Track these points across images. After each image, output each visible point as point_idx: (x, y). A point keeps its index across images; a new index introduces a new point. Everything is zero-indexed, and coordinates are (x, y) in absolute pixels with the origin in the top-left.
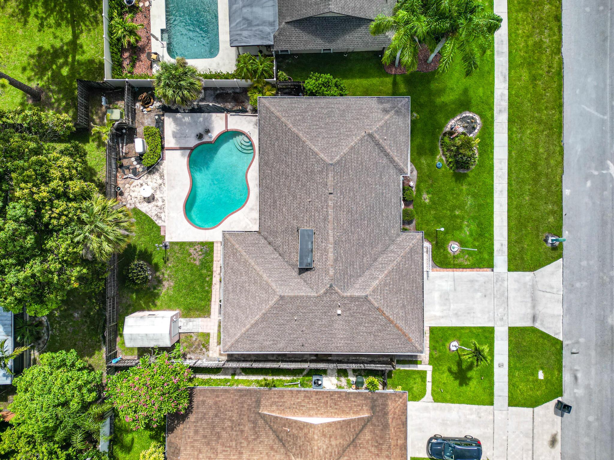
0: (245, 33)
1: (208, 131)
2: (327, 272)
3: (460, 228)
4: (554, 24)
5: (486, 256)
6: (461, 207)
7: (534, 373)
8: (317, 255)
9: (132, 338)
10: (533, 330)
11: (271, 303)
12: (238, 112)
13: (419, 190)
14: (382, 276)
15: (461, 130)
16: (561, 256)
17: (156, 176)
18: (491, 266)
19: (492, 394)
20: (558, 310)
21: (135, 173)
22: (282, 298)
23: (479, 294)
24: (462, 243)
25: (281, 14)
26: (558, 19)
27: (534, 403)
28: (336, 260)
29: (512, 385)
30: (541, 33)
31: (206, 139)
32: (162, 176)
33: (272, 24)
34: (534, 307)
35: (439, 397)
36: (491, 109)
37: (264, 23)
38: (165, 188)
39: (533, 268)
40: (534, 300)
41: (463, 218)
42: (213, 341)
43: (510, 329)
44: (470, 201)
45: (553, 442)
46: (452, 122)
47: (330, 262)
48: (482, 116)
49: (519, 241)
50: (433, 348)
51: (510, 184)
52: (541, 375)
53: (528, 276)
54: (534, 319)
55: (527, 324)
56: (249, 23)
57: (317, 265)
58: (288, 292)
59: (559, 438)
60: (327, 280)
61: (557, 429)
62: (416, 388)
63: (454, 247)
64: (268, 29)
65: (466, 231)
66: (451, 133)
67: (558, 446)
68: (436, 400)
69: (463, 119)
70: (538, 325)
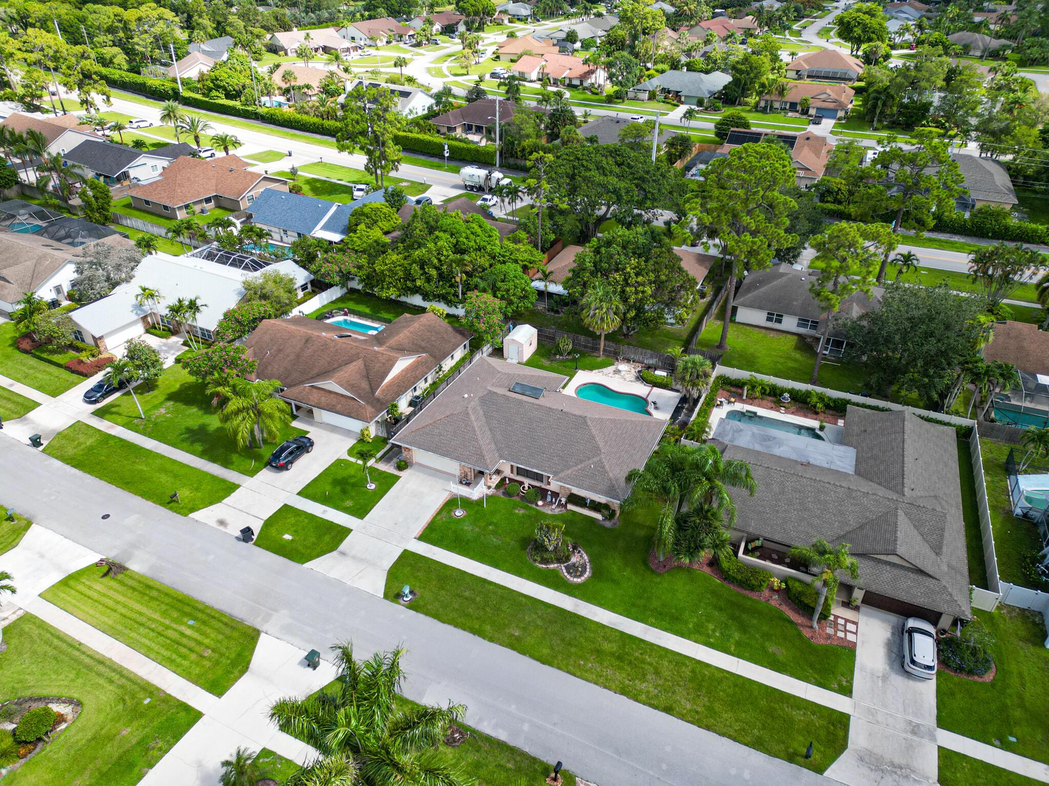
3: (475, 524)
4: (663, 700)
5: (433, 537)
7: (294, 533)
10: (333, 548)
15: (574, 561)
16: (386, 596)
18: (422, 537)
19: (306, 496)
20: (335, 575)
23: (401, 520)
24: (459, 520)
26: (668, 710)
27: (270, 522)
29: (299, 513)
30: (656, 686)
34: (354, 557)
36: (585, 599)
38: (621, 380)
39: (392, 570)
40: (361, 560)
41: (483, 529)
43: (350, 531)
44: (496, 541)
45: (222, 523)
46: (586, 557)
49: (428, 570)
50: (382, 473)
51: (492, 583)
52: (287, 537)
53: (388, 563)
54: (343, 554)
55: (344, 546)
59: (221, 528)
61: (228, 531)
63: (459, 513)
65: (468, 528)
66: (575, 551)
67: (214, 525)
68: (338, 460)
69: (584, 566)
70: (333, 553)
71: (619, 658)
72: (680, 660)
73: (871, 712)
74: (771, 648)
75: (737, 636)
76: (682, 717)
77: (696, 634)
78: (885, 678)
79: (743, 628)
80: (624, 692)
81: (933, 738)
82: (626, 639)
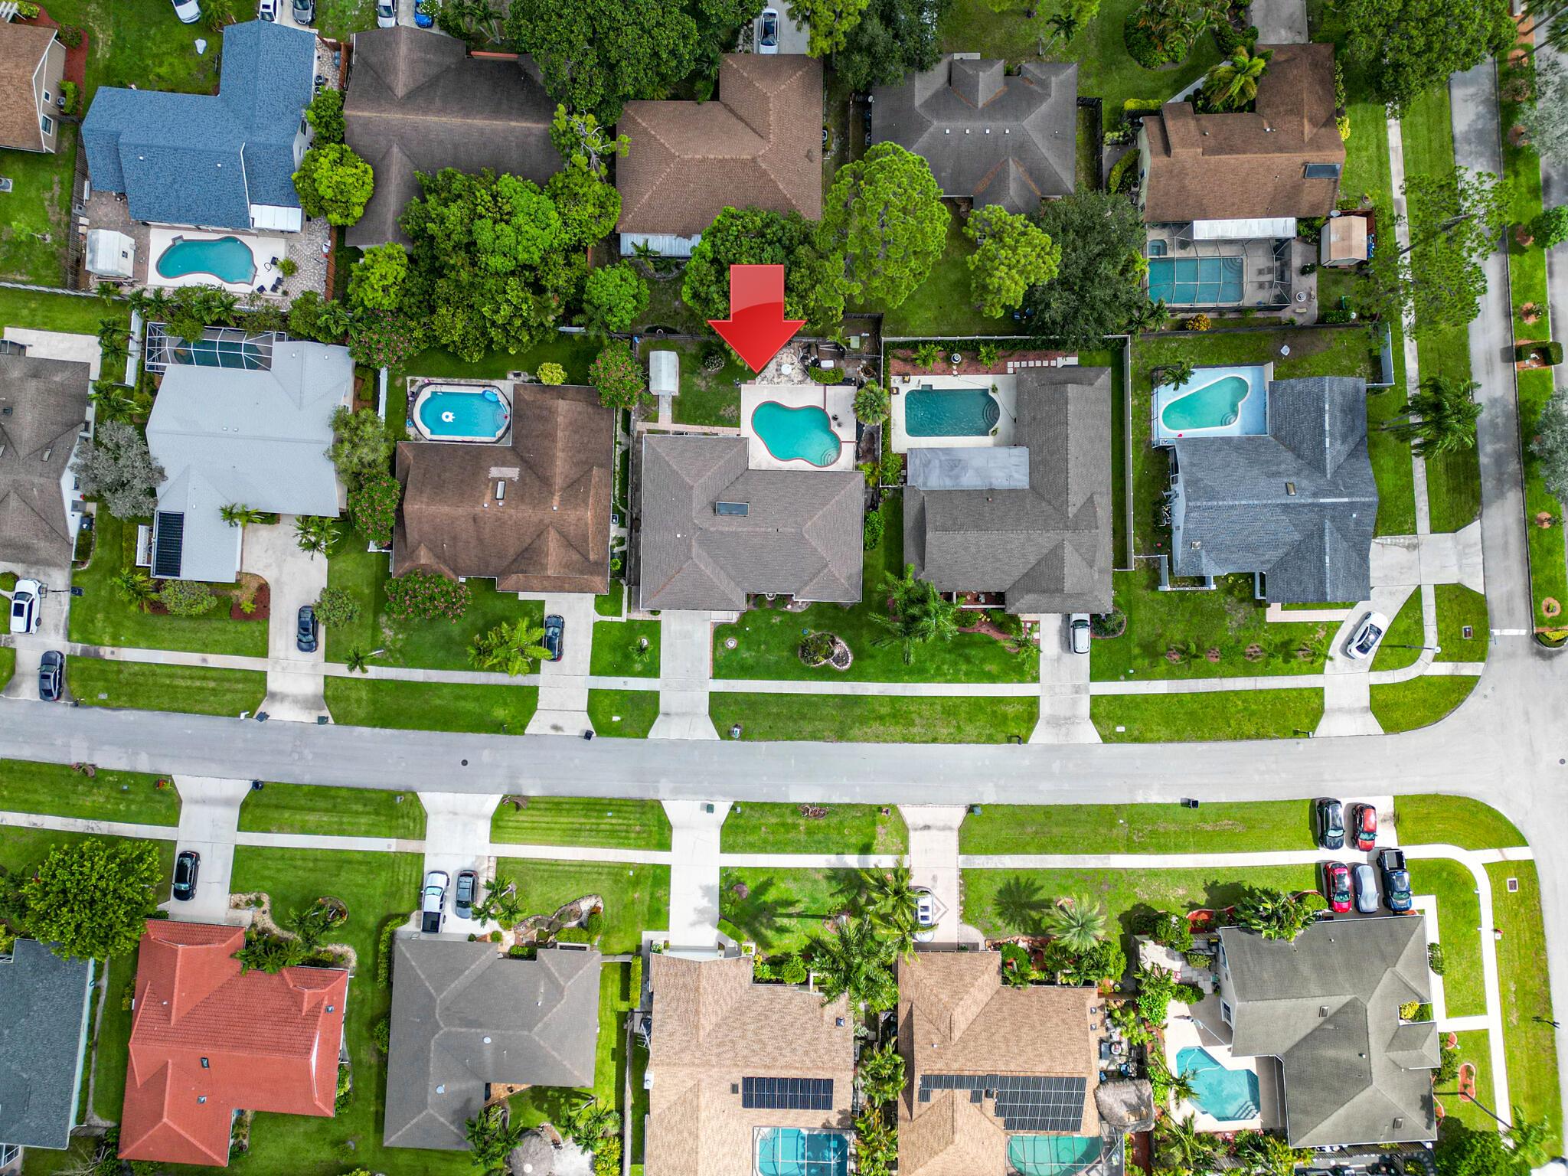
0: (918, 462)
1: (839, 425)
2: (713, 525)
3: (749, 649)
4: (930, 737)
5: (723, 672)
6: (768, 651)
7: (618, 712)
8: (726, 518)
9: (658, 359)
10: (656, 713)
11: (687, 479)
12: (857, 452)
13: (784, 613)
14: (708, 572)
15: (836, 651)
16: (722, 738)
17: (800, 378)
18: (716, 675)
19: (600, 674)
20: (674, 735)
21: (804, 358)
22: (692, 488)
23: (689, 665)
24: (735, 650)
25: (931, 492)
26: (934, 740)
27: (591, 711)
28: (722, 533)
29: (607, 693)
30: (923, 727)
31: (833, 423)
32: (800, 382)
33: (925, 484)
34: (677, 714)
35: (598, 627)
36: (855, 680)
37: (926, 478)
38: (789, 385)
39: (711, 713)
40: (684, 714)
41: (758, 651)
42: (651, 426)
43: (658, 693)
44: (772, 658)
45: (556, 728)
46: (843, 644)
47: (720, 528)
48: (848, 670)
49: (736, 702)
50: (642, 623)
51: (787, 695)
52: (616, 719)
53: (705, 709)
54: (667, 714)
55: (662, 708)
56: (926, 464)
57: (719, 518)
58: (696, 492)
59: (561, 733)
60: (705, 525)
61: (567, 732)
62: (607, 607)
63: (732, 644)
64: (921, 480)
65: (746, 655)
66: (833, 642)
67: (553, 732)
68: (595, 624)
69: (845, 653)
70: (660, 717)
71: (894, 716)
72: (931, 701)
73: (1052, 688)
74: (987, 667)
75: (964, 667)
76: (944, 742)
77: (939, 676)
78: (1059, 659)
79: (968, 660)
80: (906, 740)
81: (1087, 690)
82: (894, 700)
